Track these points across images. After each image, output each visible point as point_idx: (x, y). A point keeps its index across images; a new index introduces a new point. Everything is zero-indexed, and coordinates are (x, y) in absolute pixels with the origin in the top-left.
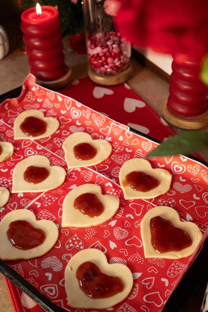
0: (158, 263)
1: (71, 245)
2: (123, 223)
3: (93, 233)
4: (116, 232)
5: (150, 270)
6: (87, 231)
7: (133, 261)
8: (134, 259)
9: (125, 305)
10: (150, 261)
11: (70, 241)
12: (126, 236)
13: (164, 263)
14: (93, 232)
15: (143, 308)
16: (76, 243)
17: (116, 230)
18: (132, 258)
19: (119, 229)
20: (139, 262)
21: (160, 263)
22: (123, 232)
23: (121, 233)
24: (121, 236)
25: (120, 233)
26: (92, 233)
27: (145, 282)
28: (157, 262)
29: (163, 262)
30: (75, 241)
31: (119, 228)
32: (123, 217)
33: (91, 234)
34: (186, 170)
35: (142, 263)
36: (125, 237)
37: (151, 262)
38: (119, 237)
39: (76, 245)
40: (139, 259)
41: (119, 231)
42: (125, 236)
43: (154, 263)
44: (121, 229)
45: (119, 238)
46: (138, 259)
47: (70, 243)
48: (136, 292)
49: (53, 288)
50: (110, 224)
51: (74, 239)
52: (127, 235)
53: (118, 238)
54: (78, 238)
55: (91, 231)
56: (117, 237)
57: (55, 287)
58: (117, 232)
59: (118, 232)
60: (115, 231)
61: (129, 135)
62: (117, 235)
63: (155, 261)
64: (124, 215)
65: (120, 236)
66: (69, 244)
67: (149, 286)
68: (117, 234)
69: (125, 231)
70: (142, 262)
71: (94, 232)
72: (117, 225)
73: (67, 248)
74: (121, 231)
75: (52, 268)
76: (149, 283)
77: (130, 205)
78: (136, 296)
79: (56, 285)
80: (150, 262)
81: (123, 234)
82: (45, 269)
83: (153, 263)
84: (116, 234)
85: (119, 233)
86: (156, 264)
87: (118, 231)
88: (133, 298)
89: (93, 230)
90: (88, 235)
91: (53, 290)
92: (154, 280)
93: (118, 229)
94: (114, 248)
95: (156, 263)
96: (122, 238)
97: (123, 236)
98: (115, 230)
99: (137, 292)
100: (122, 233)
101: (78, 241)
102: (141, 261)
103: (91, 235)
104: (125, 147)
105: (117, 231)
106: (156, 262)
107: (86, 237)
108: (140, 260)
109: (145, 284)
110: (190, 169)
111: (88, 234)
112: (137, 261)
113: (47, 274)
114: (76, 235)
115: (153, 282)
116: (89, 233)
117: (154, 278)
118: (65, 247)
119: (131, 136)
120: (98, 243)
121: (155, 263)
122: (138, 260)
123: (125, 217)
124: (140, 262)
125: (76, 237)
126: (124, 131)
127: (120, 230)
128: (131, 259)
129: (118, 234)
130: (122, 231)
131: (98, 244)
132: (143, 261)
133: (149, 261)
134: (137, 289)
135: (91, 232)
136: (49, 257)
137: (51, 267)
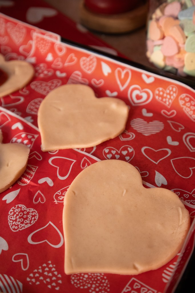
0: (94, 286)
2: (31, 195)
4: (13, 215)
7: (38, 283)
8: (41, 278)
10: (76, 281)
12: (32, 222)
13: (107, 286)
17: (14, 210)
18: (37, 275)
19: (21, 208)
20: (49, 286)
21: (98, 287)
22: (28, 213)
23: (22, 217)
24: (22, 223)
25: (20, 218)
28: (92, 284)
29: (103, 283)
31: (20, 205)
32: (33, 184)
34: (154, 98)
35: (57, 289)
36: (29, 225)
37: (77, 284)
38: (18, 225)
40: (51, 278)
41: (19, 212)
42: (30, 223)
43: (84, 286)
44: (23, 207)
45: (16, 228)
46: (49, 277)
50: (4, 198)
52: (35, 219)
53: (14, 229)
56: (14, 227)
58: (15, 215)
59: (17, 215)
60: (13, 213)
61: (60, 50)
62: (13, 221)
63: (86, 281)
64: (35, 180)
65: (19, 223)
68: (14, 219)
69: (33, 212)
70: (56, 287)
72: (18, 200)
74: (23, 212)
77: (50, 161)
80: (75, 283)
81: (26, 218)
83: (82, 288)
84: (12, 219)
85: (18, 217)
86: (89, 288)
87: (17, 213)
93: (18, 207)
94: (3, 251)
95: (89, 285)
96: (23, 228)
97: (26, 224)
98: (11, 210)
100: (25, 216)
102: (56, 281)
104: (55, 70)
105: (15, 213)
106: (89, 283)
108: (54, 281)
110: (159, 96)
119: (64, 51)
121: (86, 287)
122: (48, 280)
123: (37, 183)
124: (54, 284)
126: (53, 44)
127: (21, 211)
128: (34, 277)
129: (16, 220)
130: (25, 213)
132: (60, 282)
133: (72, 282)
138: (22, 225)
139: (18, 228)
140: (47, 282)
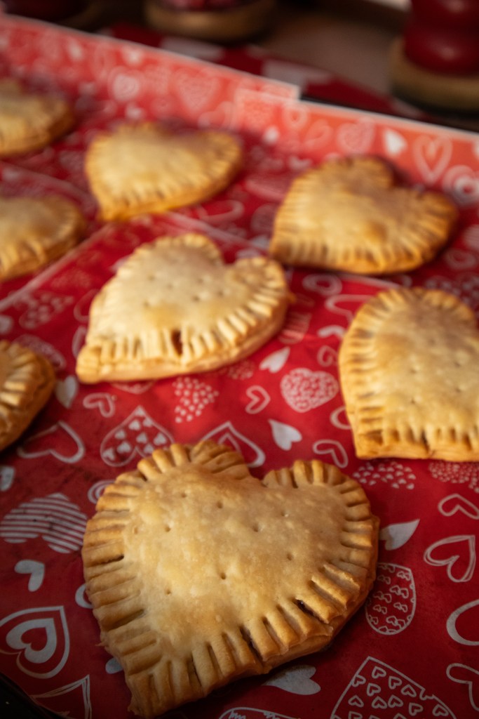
1: (125, 447)
3: (206, 397)
5: (448, 507)
6: (182, 395)
7: (372, 483)
8: (376, 476)
9: (371, 664)
10: (440, 473)
11: (121, 434)
12: (330, 393)
14: (203, 393)
15: (455, 672)
16: (142, 438)
17: (289, 379)
18: (366, 474)
19: (301, 375)
20: (395, 486)
22: (317, 381)
23: (309, 388)
24: (313, 396)
25: (305, 389)
26: (201, 398)
27: (437, 554)
28: (470, 477)
30: (137, 433)
31: (299, 371)
32: (310, 338)
33: (196, 401)
35: (411, 487)
36: (327, 399)
37: (444, 478)
38: (306, 401)
39: (142, 446)
40: (393, 474)
41: (301, 382)
42: (327, 396)
43: (457, 479)
44: (305, 372)
45: (304, 405)
46: (390, 473)
47: (120, 442)
48: (408, 602)
49: (48, 624)
50: (264, 365)
51: (135, 425)
52: (333, 390)
53: (302, 408)
54: (149, 422)
55: (198, 391)
56: (299, 405)
57: (56, 616)
58: (295, 388)
59: (299, 387)
60: (289, 386)
62: (295, 396)
63: (458, 473)
65: (308, 398)
66: (115, 443)
67: (459, 569)
68: (295, 392)
69: (325, 378)
70: (408, 484)
71: (208, 393)
72: (291, 364)
73: (108, 459)
74: (308, 379)
75: (47, 538)
76: (455, 558)
77: (330, 303)
78: (410, 619)
79: (61, 609)
80: (439, 476)
81: (317, 389)
82: (15, 545)
83: (454, 481)
84: (292, 393)
85: (302, 389)
86: (467, 483)
87: (298, 383)
88: (402, 629)
89: (203, 389)
90: (186, 408)
91: (48, 631)
92: (472, 544)
93: (296, 375)
94: (293, 443)
95: (467, 479)
96: (317, 404)
97: (321, 397)
98: (285, 381)
99: (414, 601)
100: (314, 386)
101: (152, 433)
102: (405, 475)
103: (196, 406)
104: (287, 155)
105: (293, 385)
106: (464, 475)
107: (179, 414)
108: (400, 477)
109: (442, 563)
111: (187, 402)
112: (390, 482)
113: (22, 566)
114: (140, 412)
115: (473, 554)
116: (190, 398)
117: (471, 539)
118: (98, 456)
120: (227, 430)
121: (461, 481)
122: (390, 477)
123: (318, 337)
124: (402, 481)
125: (141, 419)
127: (304, 379)
128: (362, 477)
129: (300, 394)
130: (312, 380)
131: (227, 436)
132: (412, 477)
133: (435, 476)
134: (411, 591)
135: (196, 395)
136: (36, 500)
137: (41, 534)
138: (315, 400)
139: (308, 405)
140: (388, 480)
